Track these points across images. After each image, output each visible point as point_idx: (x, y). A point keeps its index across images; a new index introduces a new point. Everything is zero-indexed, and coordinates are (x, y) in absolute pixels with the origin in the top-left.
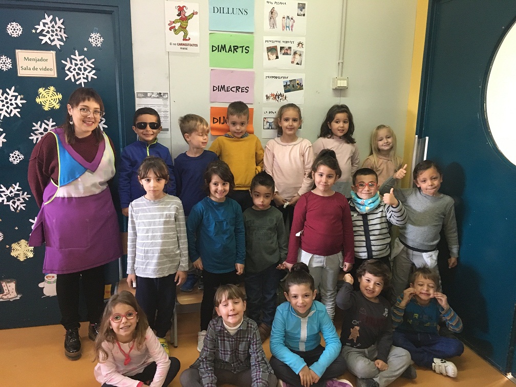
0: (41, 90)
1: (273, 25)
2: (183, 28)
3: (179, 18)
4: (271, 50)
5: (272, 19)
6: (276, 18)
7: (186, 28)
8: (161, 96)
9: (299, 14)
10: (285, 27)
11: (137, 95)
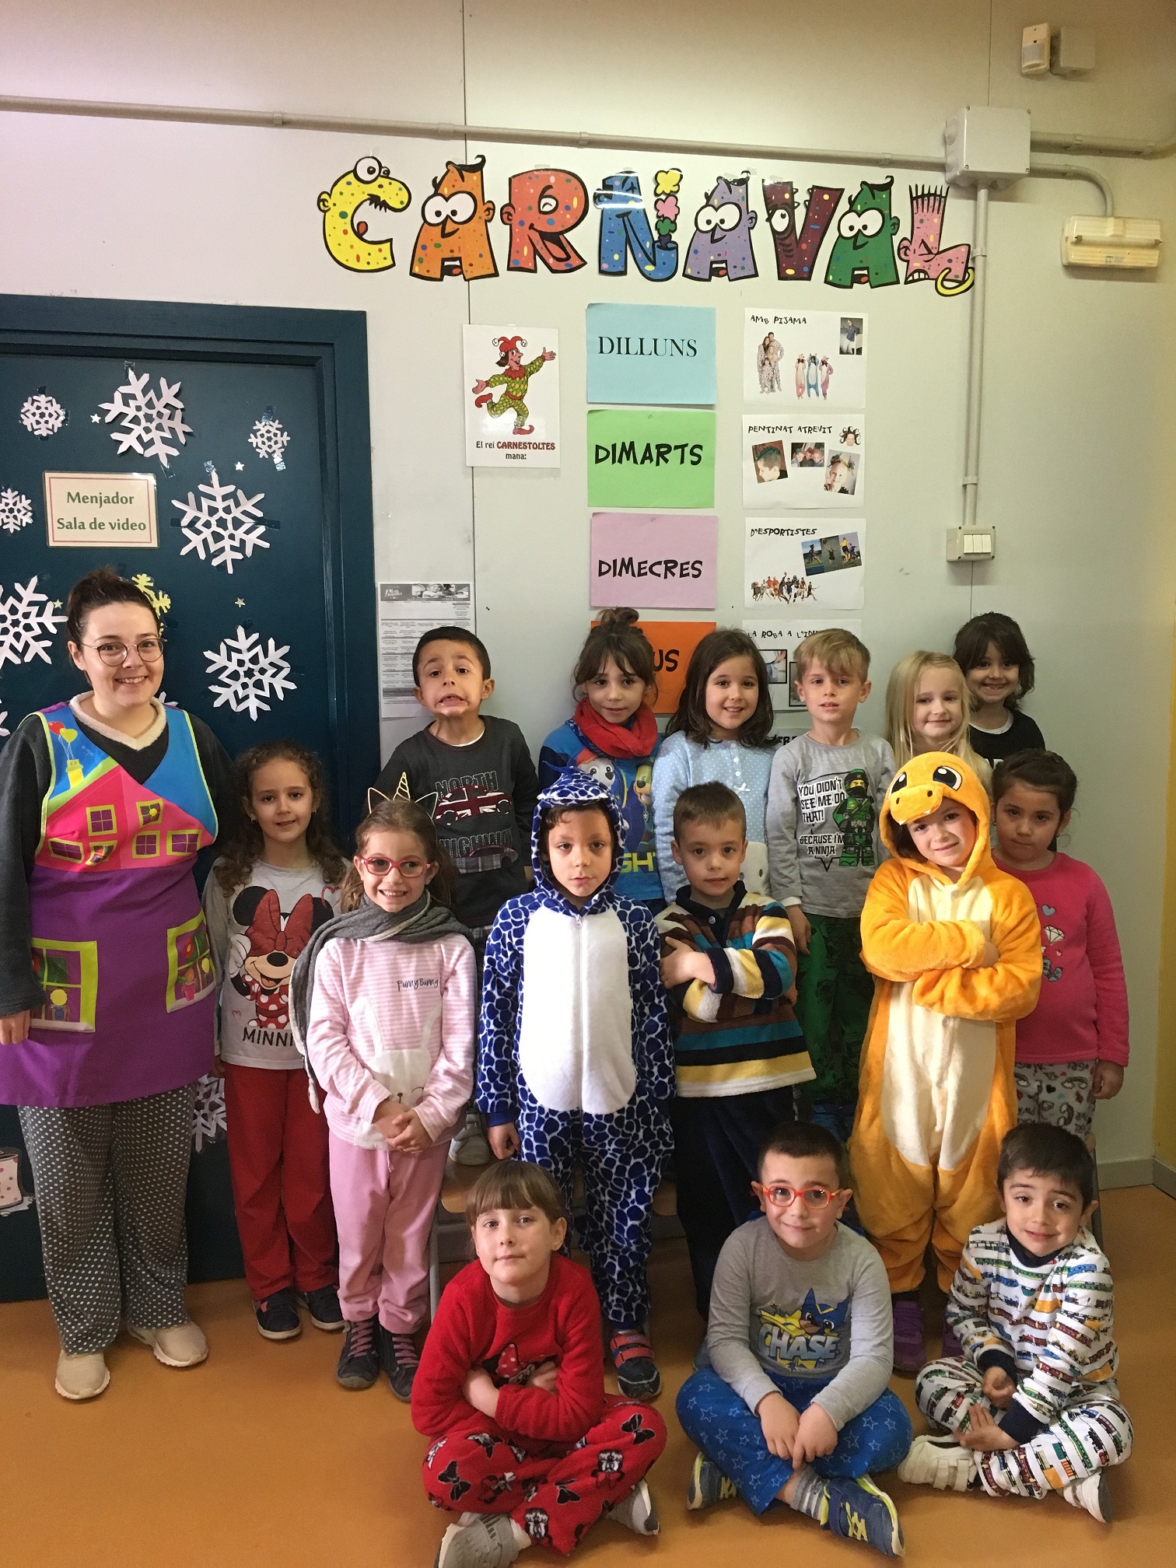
1: (771, 383)
2: (514, 400)
3: (502, 370)
4: (767, 453)
5: (767, 367)
6: (780, 363)
7: (521, 398)
8: (450, 594)
9: (845, 349)
10: (804, 387)
11: (383, 593)
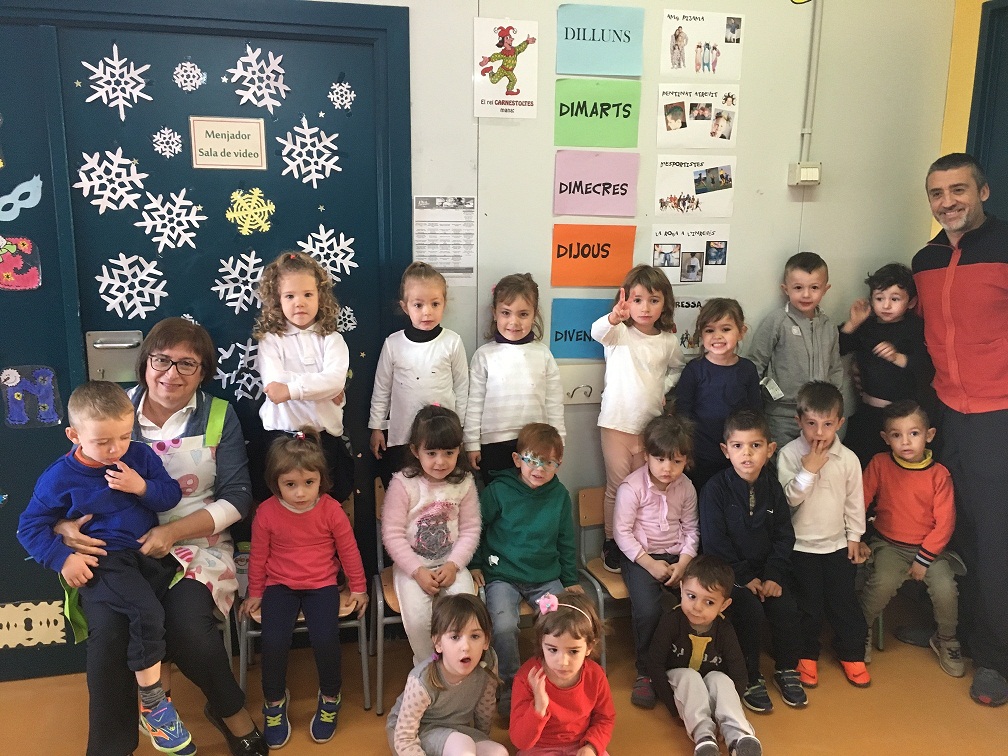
0: (236, 196)
1: (678, 62)
2: (507, 71)
3: (500, 50)
4: (674, 110)
5: (677, 51)
6: (685, 48)
7: (512, 70)
8: (462, 204)
9: (729, 39)
10: (701, 65)
11: (417, 204)
